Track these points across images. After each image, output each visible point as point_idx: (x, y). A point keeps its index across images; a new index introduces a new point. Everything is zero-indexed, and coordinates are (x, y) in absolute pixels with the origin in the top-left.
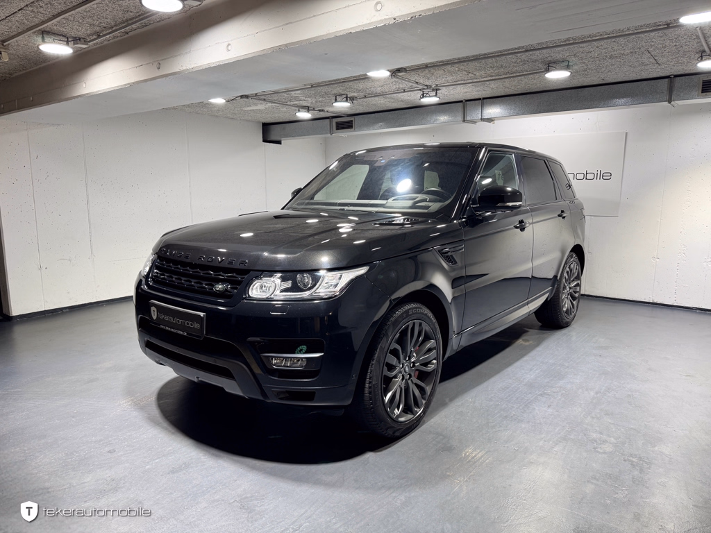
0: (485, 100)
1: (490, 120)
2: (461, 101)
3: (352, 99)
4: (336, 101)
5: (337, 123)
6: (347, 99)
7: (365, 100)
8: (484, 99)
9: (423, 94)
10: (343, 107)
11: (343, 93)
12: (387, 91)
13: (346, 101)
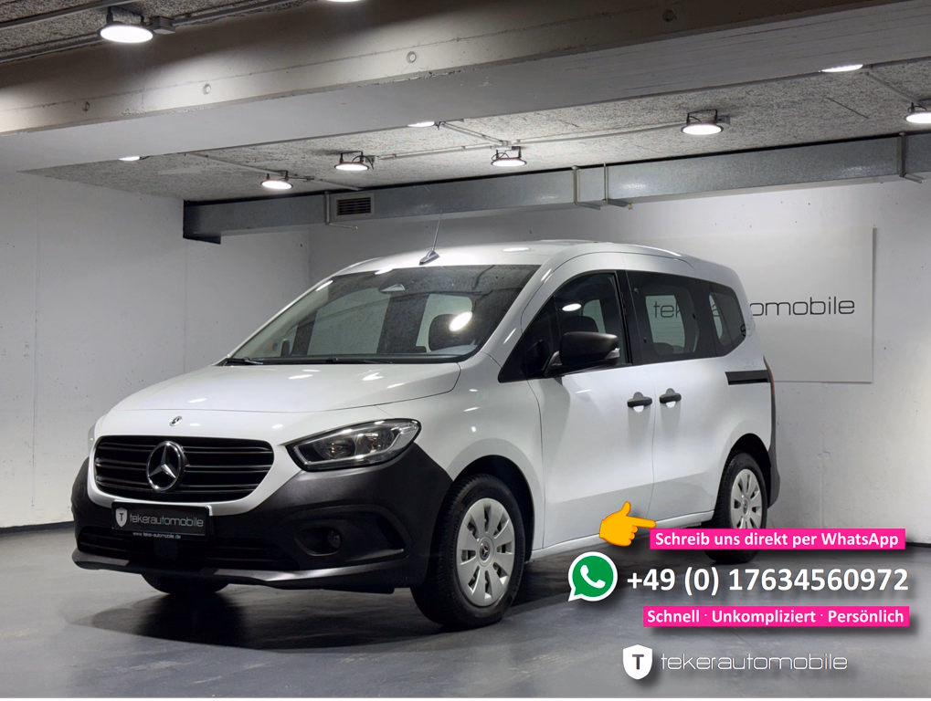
0: (610, 167)
1: (622, 203)
2: (570, 169)
3: (371, 159)
4: (342, 162)
5: (341, 203)
6: (362, 159)
7: (392, 161)
8: (608, 165)
9: (497, 154)
10: (352, 173)
11: (354, 149)
12: (434, 147)
13: (361, 162)
